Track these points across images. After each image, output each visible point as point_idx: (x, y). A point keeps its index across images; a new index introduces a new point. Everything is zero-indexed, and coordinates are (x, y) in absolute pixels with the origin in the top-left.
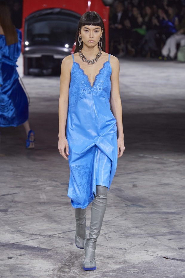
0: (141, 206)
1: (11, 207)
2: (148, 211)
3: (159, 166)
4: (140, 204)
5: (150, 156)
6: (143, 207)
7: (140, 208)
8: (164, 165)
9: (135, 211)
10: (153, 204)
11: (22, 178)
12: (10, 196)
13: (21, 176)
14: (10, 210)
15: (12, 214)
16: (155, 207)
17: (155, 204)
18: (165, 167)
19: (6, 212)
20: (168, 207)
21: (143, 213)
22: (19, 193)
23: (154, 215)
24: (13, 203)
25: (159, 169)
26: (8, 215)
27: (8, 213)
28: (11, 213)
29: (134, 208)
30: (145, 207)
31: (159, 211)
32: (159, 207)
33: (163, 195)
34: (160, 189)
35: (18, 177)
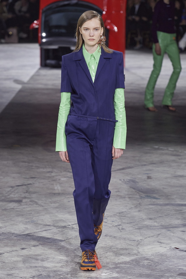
0: (155, 198)
1: (25, 198)
2: (161, 203)
3: (173, 158)
4: (154, 195)
5: (165, 148)
6: (157, 199)
7: (154, 200)
8: (179, 157)
9: (149, 203)
10: (168, 196)
11: (37, 169)
12: (24, 187)
13: (36, 166)
14: (24, 201)
15: (27, 205)
16: (169, 199)
17: (170, 196)
18: (180, 159)
19: (21, 203)
20: (182, 199)
21: (157, 204)
22: (34, 184)
23: (168, 207)
24: (27, 194)
25: (174, 161)
26: (22, 205)
27: (23, 204)
28: (25, 203)
29: (148, 199)
30: (159, 199)
31: (173, 202)
32: (173, 199)
33: (177, 187)
34: (174, 181)
35: (33, 167)
